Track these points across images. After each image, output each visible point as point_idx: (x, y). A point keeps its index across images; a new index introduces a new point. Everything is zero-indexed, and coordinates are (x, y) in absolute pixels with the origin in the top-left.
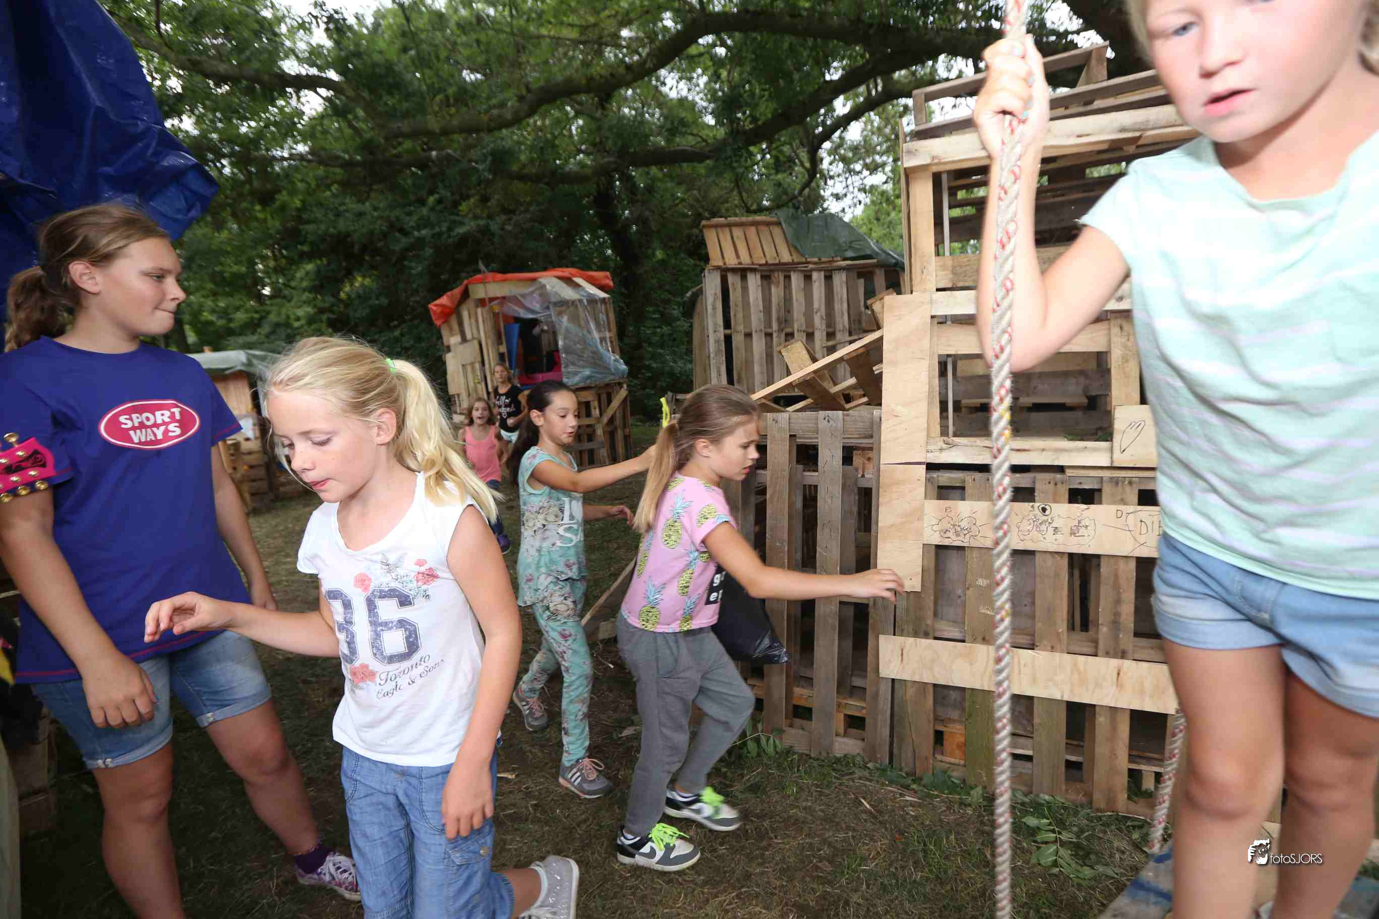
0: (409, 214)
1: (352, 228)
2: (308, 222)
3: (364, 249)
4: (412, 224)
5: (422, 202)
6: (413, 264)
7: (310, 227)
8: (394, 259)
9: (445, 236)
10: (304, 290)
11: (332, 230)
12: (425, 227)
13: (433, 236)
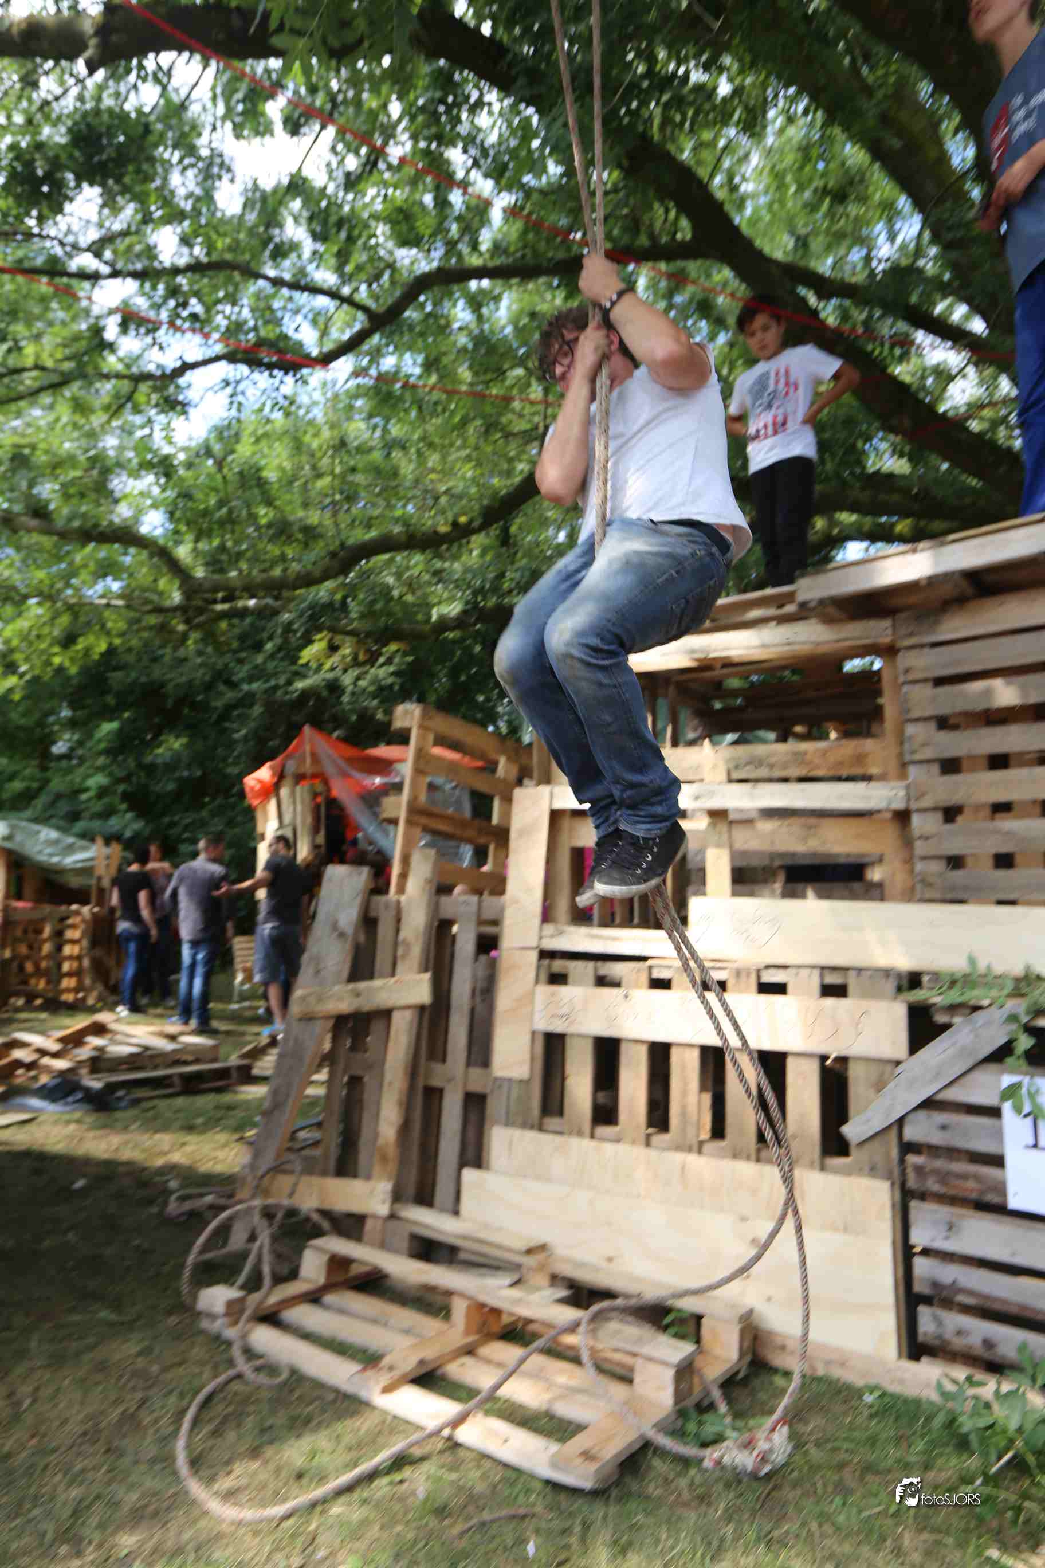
0: (241, 661)
1: (168, 676)
2: (116, 668)
3: (181, 702)
4: (241, 675)
5: (258, 647)
6: (235, 726)
7: (119, 675)
8: (214, 717)
9: (279, 693)
10: (100, 753)
11: (143, 679)
12: (258, 679)
13: (266, 691)
